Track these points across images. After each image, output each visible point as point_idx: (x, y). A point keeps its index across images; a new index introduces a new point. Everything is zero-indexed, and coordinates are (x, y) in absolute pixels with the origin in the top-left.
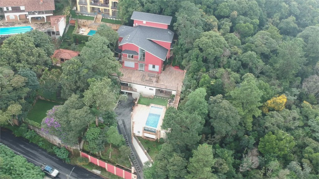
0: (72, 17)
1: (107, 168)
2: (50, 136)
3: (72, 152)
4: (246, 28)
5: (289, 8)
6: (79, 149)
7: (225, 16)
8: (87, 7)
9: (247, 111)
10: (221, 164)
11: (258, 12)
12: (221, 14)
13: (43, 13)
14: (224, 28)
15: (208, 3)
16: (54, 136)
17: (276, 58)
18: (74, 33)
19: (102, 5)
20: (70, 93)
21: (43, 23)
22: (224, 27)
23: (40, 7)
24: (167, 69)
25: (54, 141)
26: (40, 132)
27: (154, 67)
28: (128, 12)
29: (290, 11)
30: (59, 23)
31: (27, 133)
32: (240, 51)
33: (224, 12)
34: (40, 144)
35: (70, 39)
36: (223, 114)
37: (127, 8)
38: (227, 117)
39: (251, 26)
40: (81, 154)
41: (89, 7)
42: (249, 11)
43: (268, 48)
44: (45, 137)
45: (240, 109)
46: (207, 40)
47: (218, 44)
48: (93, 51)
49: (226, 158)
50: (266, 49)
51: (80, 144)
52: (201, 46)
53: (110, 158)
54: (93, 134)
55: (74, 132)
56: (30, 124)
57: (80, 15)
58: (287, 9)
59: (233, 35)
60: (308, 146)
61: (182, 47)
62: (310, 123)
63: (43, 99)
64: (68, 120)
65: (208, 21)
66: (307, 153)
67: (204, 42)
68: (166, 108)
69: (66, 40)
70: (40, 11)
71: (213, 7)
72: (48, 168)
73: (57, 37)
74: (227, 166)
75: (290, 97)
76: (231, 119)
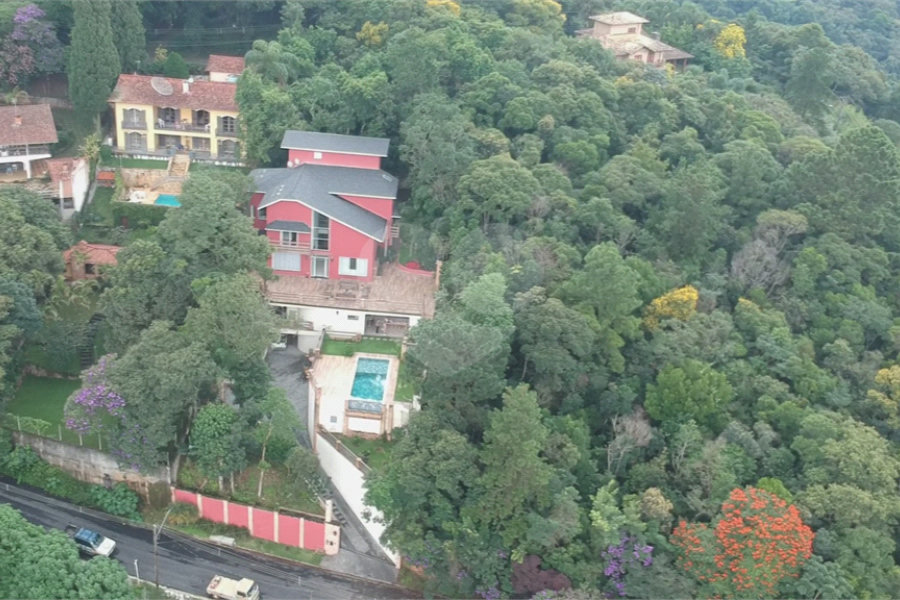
0: (102, 165)
1: (251, 526)
2: (79, 455)
3: (145, 497)
4: (581, 151)
5: (678, 111)
6: (169, 481)
7: (526, 128)
8: (145, 135)
9: (607, 322)
10: (561, 447)
11: (603, 118)
12: (514, 126)
13: (23, 152)
14: (526, 154)
15: (478, 100)
16: (92, 455)
17: (659, 212)
18: (115, 200)
19: (188, 129)
20: (133, 336)
21: (21, 179)
22: (525, 150)
23: (15, 135)
24: (387, 270)
25: (91, 473)
26: (49, 449)
27: (353, 266)
28: (268, 134)
29: (682, 118)
30: (73, 173)
31: (12, 454)
32: (572, 201)
33: (522, 119)
34: (52, 482)
35: (103, 219)
36: (553, 327)
37: (265, 124)
38: (562, 333)
39: (593, 147)
40: (173, 498)
41: (151, 134)
42: (582, 115)
43: (638, 191)
44: (61, 463)
45: (590, 318)
46: (490, 173)
47: (518, 182)
48: (200, 212)
49: (572, 430)
50: (634, 193)
51: (171, 466)
52: (475, 188)
53: (259, 494)
54: (214, 420)
55: (163, 417)
56: (18, 432)
57: (127, 157)
58: (673, 112)
59: (550, 166)
60: (762, 394)
61: (425, 207)
62: (760, 342)
63: (42, 373)
64: (147, 386)
65: (483, 139)
66: (763, 410)
67: (484, 177)
68: (399, 358)
69: (92, 224)
70: (17, 144)
71: (491, 109)
72: (86, 534)
73: (67, 214)
74: (575, 449)
75: (704, 291)
76: (574, 336)
